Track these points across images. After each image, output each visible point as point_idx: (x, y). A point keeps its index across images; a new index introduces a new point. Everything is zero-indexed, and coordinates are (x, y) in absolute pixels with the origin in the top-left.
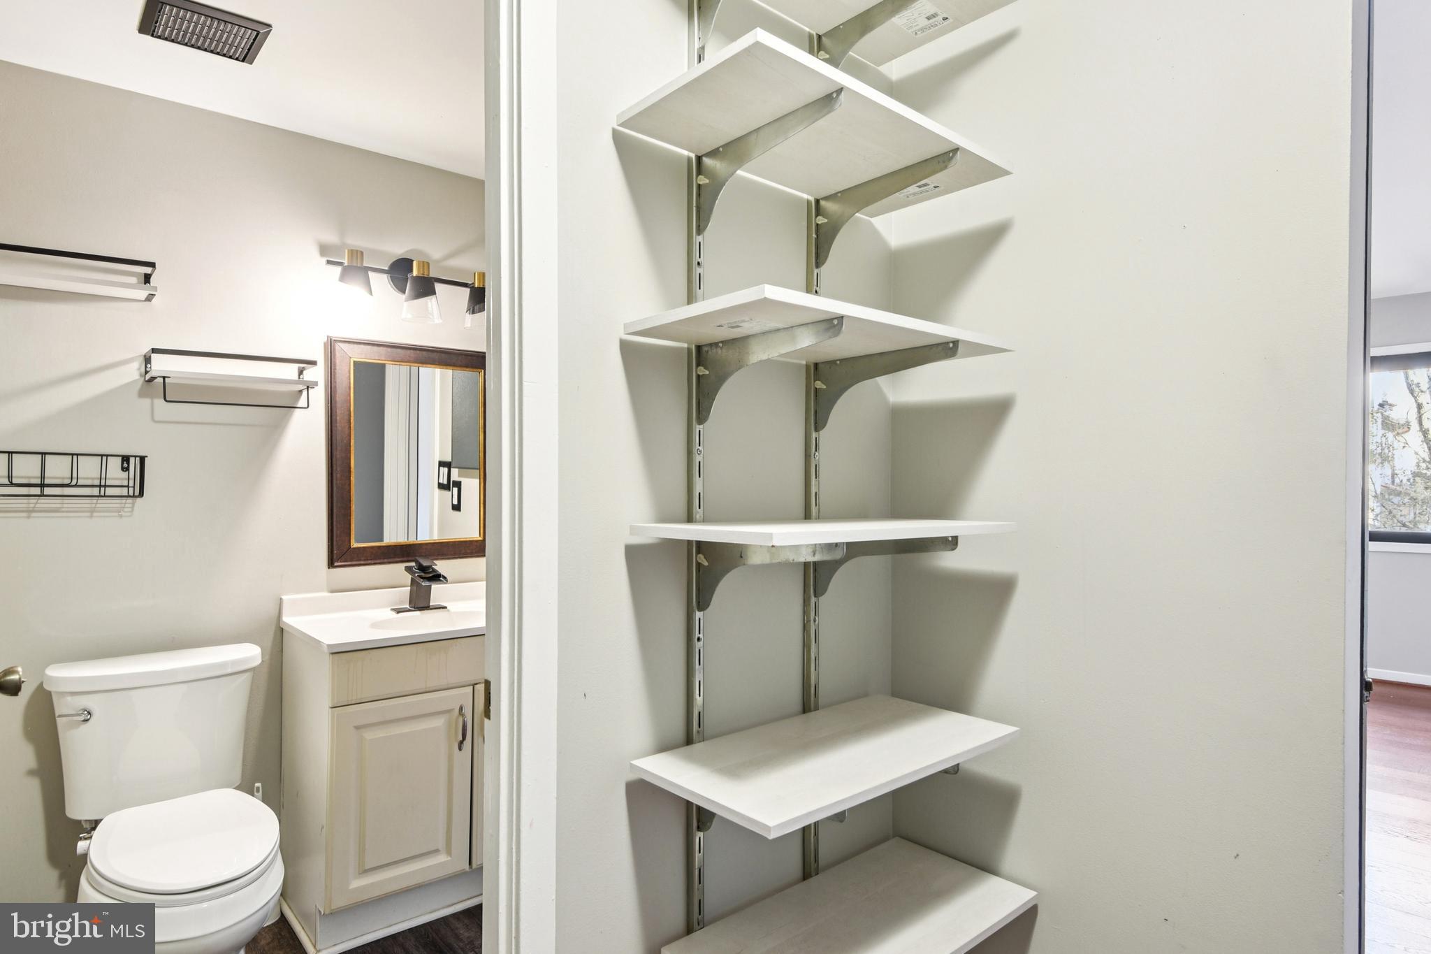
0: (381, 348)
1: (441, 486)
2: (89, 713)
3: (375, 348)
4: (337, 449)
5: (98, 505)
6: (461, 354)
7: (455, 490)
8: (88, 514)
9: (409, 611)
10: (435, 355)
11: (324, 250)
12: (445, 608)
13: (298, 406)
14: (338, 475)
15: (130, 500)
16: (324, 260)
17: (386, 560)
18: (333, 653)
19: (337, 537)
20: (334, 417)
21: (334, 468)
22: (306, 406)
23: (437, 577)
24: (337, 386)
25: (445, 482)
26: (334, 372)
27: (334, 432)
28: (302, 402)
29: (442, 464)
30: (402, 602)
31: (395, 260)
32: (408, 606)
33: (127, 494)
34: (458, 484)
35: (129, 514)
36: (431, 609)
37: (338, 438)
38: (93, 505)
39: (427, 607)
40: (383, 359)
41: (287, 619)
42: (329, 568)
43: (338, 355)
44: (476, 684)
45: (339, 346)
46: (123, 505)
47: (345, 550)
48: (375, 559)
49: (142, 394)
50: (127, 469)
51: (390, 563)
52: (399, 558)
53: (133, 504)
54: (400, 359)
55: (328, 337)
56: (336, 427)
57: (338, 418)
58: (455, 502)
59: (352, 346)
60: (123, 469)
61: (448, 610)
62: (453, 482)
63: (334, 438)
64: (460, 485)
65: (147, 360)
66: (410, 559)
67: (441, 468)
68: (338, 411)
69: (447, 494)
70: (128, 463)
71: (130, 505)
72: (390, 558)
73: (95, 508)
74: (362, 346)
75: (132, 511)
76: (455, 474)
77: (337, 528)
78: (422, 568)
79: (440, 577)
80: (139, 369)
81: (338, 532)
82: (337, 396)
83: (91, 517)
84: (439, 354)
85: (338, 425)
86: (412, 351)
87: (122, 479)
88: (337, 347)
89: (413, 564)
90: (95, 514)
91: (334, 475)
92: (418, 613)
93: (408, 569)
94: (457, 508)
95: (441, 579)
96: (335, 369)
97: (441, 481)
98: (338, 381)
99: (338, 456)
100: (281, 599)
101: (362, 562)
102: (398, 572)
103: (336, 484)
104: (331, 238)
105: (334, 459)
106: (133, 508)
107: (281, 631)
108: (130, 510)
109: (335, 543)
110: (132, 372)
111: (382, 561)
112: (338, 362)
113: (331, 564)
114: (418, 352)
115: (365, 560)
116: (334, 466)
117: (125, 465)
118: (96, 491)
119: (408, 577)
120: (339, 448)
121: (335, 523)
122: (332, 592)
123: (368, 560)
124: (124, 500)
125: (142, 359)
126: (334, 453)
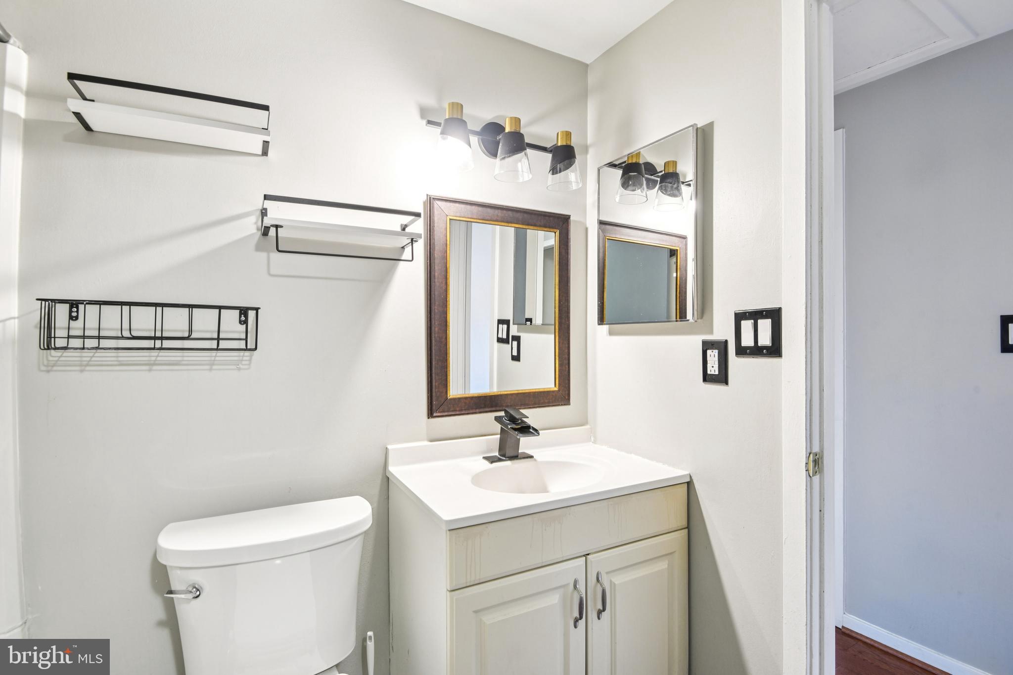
0: (474, 207)
1: (500, 340)
2: (198, 590)
3: (469, 207)
4: (435, 303)
5: (217, 358)
6: (541, 215)
7: (515, 343)
8: (207, 367)
9: (500, 460)
10: (519, 215)
11: (424, 112)
12: (531, 457)
13: (402, 258)
14: (436, 329)
15: (247, 353)
16: (424, 122)
17: (477, 411)
18: (449, 530)
19: (435, 389)
20: (433, 273)
21: (433, 322)
22: (411, 259)
23: (526, 430)
24: (436, 243)
25: (505, 336)
26: (433, 229)
27: (433, 287)
28: (407, 254)
29: (500, 322)
30: (491, 451)
31: (484, 125)
32: (497, 454)
33: (245, 347)
34: (517, 339)
35: (246, 367)
36: (520, 459)
37: (436, 293)
38: (213, 358)
39: (515, 457)
40: (475, 217)
41: (394, 469)
42: (428, 418)
43: (436, 212)
44: (588, 554)
45: (438, 204)
46: (241, 358)
47: (443, 400)
48: (468, 409)
49: (259, 248)
50: (245, 322)
51: (480, 412)
52: (488, 407)
53: (251, 356)
54: (489, 218)
55: (427, 195)
56: (435, 282)
57: (436, 274)
58: (515, 353)
59: (448, 204)
60: (240, 322)
61: (535, 460)
62: (513, 337)
63: (432, 293)
64: (520, 339)
65: (264, 213)
66: (498, 409)
67: (500, 326)
68: (436, 267)
69: (506, 347)
70: (246, 316)
71: (247, 358)
72: (481, 408)
73: (214, 360)
74: (457, 205)
75: (249, 364)
76: (514, 330)
77: (435, 380)
78: (513, 420)
79: (530, 428)
80: (256, 223)
81: (437, 384)
82: (436, 252)
83: (211, 370)
84: (522, 214)
85: (436, 280)
86: (500, 211)
87: (240, 332)
88: (435, 206)
89: (502, 414)
90: (214, 367)
91: (433, 328)
92: (508, 463)
93: (497, 419)
94: (516, 358)
95: (531, 430)
96: (434, 226)
97: (500, 336)
98: (436, 238)
99: (436, 311)
100: (387, 448)
101: (458, 413)
102: (488, 420)
103: (435, 337)
104: (430, 101)
105: (433, 314)
106: (250, 360)
107: (387, 480)
108: (247, 362)
109: (434, 394)
110: (250, 226)
111: (474, 411)
112: (436, 219)
113: (431, 414)
114: (505, 212)
115: (459, 410)
116: (433, 320)
117: (243, 318)
118: (214, 344)
119: (498, 427)
120: (437, 303)
121: (434, 375)
122: (431, 441)
123: (462, 410)
124: (242, 353)
125: (259, 213)
126: (433, 308)
